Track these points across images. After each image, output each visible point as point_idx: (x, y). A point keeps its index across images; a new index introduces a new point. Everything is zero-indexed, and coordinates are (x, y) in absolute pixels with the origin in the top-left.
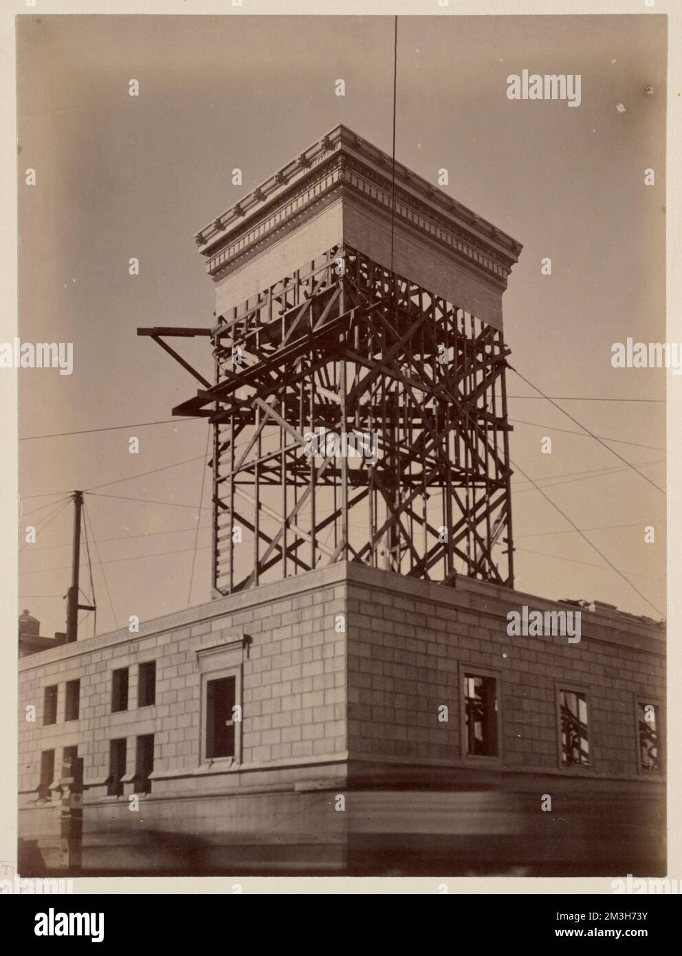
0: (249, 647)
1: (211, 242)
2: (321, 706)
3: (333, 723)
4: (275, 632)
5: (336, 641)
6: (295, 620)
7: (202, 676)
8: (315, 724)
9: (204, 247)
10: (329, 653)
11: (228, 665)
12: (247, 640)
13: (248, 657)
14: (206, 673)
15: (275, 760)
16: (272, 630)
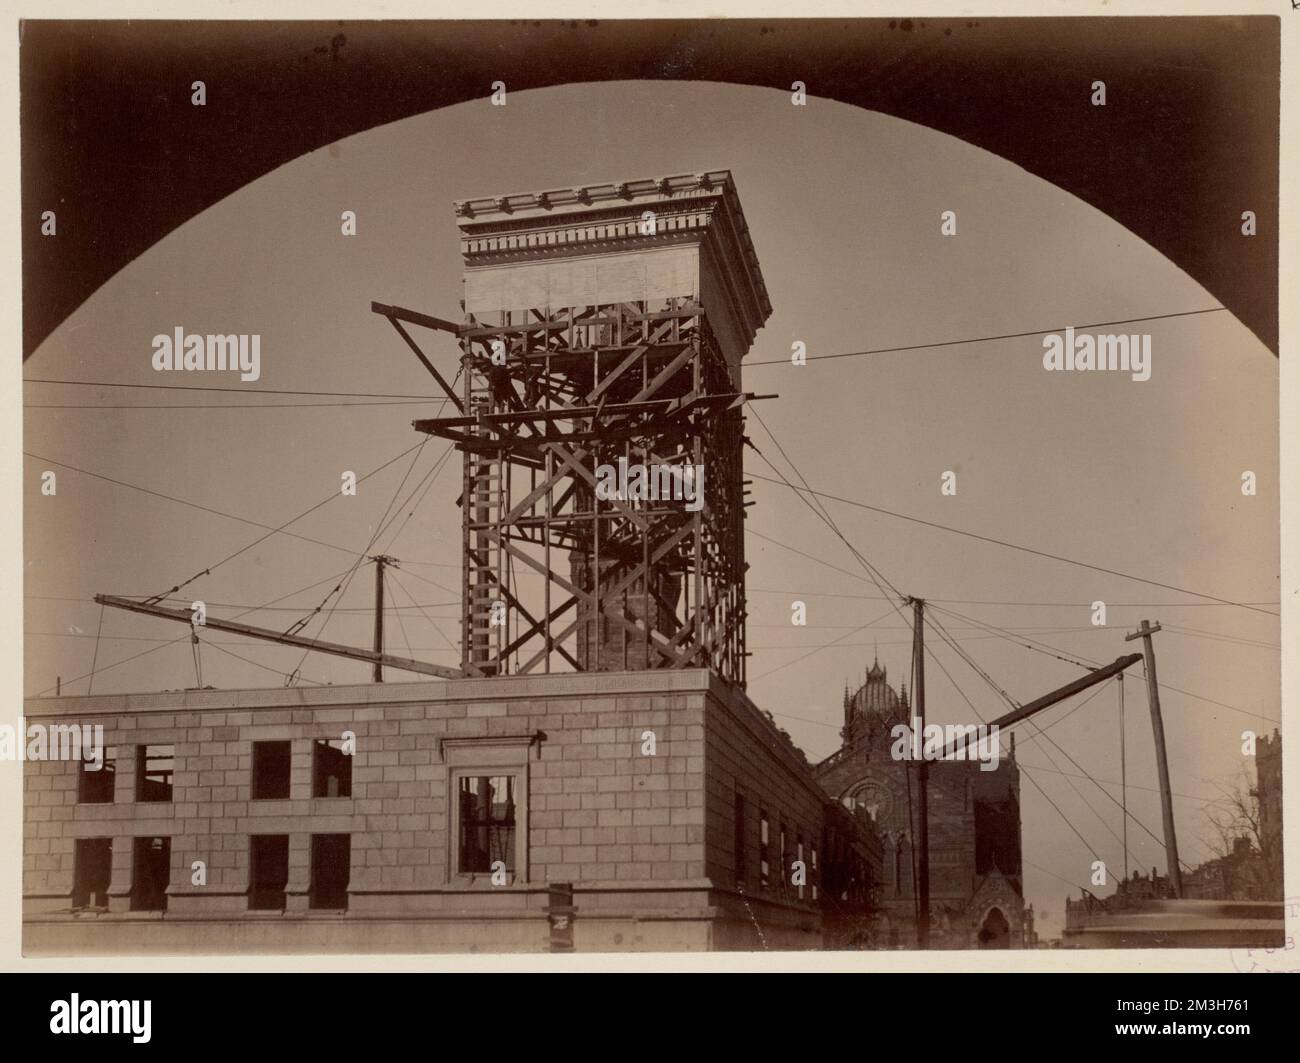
0: (540, 746)
1: (480, 219)
2: (665, 826)
3: (686, 847)
4: (586, 733)
5: (689, 756)
6: (622, 723)
7: (451, 770)
8: (656, 845)
9: (466, 221)
10: (679, 767)
11: (500, 763)
12: (539, 738)
13: (539, 757)
14: (457, 768)
15: (585, 881)
16: (581, 729)
